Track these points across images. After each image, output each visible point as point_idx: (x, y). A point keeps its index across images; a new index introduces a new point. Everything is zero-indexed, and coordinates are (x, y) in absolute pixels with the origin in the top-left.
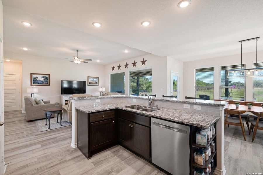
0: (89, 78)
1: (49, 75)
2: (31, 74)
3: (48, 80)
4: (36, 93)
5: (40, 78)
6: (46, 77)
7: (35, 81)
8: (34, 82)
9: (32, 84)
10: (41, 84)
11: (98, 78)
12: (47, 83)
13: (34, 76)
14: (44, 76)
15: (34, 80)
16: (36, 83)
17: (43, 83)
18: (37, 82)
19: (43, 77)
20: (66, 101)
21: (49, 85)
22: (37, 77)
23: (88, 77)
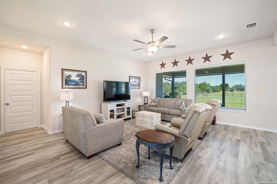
0: (131, 77)
1: (86, 72)
2: (63, 70)
3: (85, 80)
4: (71, 101)
5: (74, 77)
6: (82, 75)
7: (68, 81)
8: (67, 83)
9: (64, 86)
10: (76, 86)
11: (139, 78)
12: (83, 85)
13: (67, 73)
14: (79, 73)
15: (66, 80)
16: (69, 85)
17: (77, 84)
18: (70, 83)
19: (78, 75)
20: (111, 111)
21: (86, 88)
22: (70, 75)
23: (129, 76)
